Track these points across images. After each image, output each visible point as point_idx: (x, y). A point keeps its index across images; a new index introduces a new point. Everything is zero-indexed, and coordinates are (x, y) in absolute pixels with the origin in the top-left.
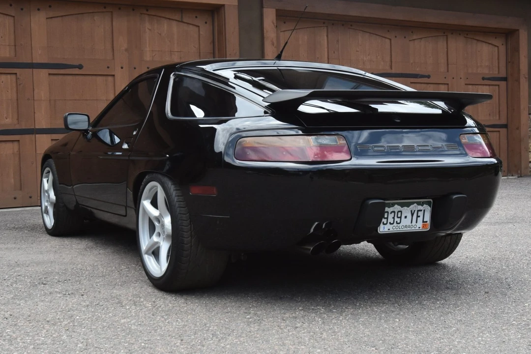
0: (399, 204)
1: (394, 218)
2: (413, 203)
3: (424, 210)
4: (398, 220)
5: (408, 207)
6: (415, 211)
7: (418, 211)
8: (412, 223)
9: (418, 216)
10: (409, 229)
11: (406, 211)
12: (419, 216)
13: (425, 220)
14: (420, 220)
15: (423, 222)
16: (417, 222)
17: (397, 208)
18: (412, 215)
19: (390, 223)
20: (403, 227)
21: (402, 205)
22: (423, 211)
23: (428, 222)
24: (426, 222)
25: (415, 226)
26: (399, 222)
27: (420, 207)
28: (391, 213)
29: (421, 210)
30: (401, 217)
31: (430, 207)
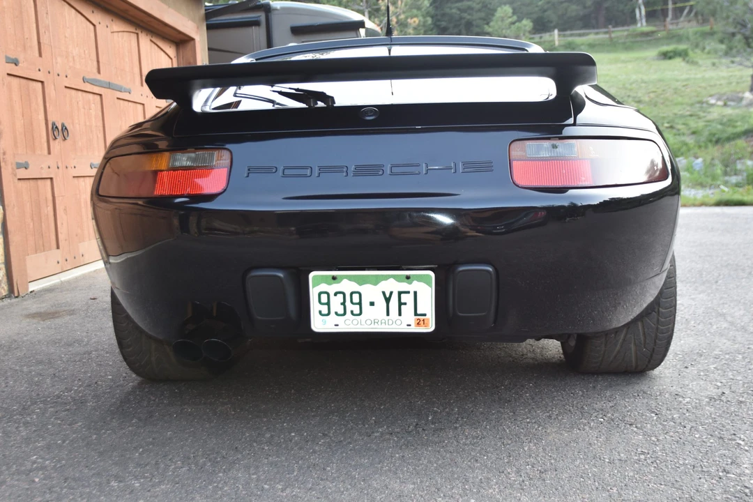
0: (350, 278)
1: (344, 304)
2: (387, 278)
3: (415, 293)
4: (356, 309)
5: (376, 284)
6: (391, 293)
7: (400, 293)
8: (388, 314)
9: (401, 304)
10: (383, 325)
11: (371, 292)
12: (405, 304)
13: (419, 312)
14: (408, 310)
15: (416, 314)
16: (400, 314)
17: (347, 286)
18: (388, 300)
19: (336, 313)
20: (369, 322)
21: (362, 281)
22: (412, 294)
23: (429, 316)
24: (425, 315)
25: (398, 322)
26: (357, 310)
27: (404, 286)
28: (336, 294)
29: (408, 292)
30: (360, 304)
31: (431, 287)
